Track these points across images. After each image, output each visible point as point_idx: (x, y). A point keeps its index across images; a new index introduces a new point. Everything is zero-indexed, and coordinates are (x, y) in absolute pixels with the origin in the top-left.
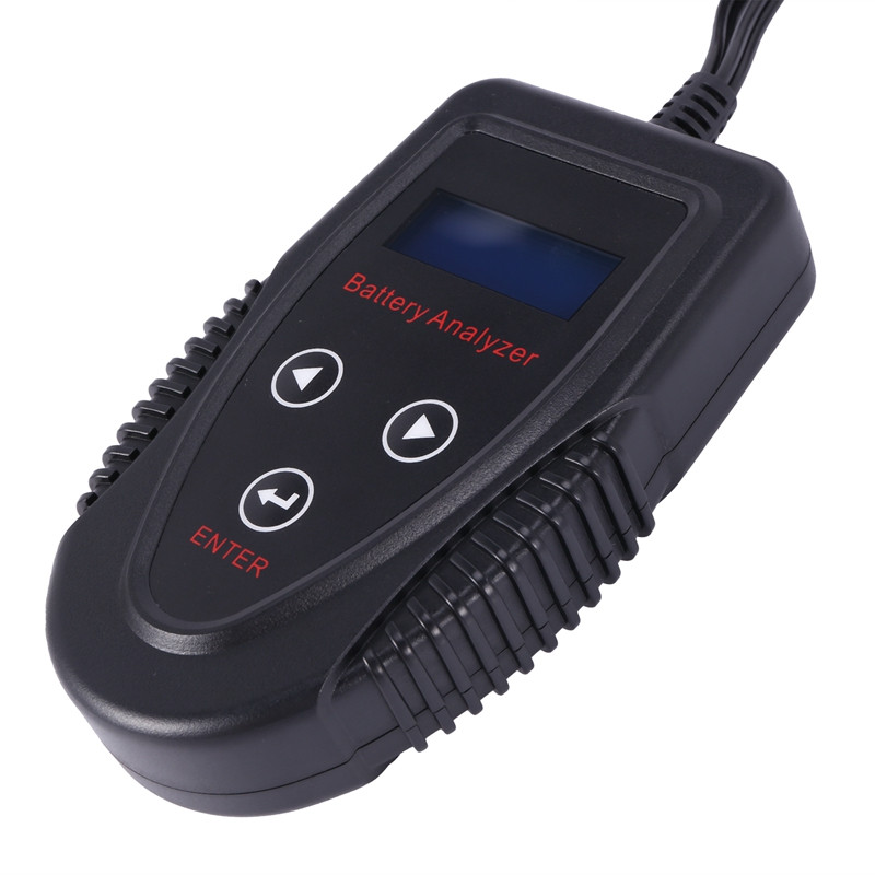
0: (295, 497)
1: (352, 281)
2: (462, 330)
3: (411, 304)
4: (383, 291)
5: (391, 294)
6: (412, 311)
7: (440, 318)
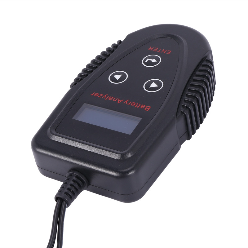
0: (146, 61)
1: (149, 109)
2: (113, 99)
3: (129, 104)
4: (138, 107)
5: (136, 106)
6: (128, 102)
7: (119, 101)
